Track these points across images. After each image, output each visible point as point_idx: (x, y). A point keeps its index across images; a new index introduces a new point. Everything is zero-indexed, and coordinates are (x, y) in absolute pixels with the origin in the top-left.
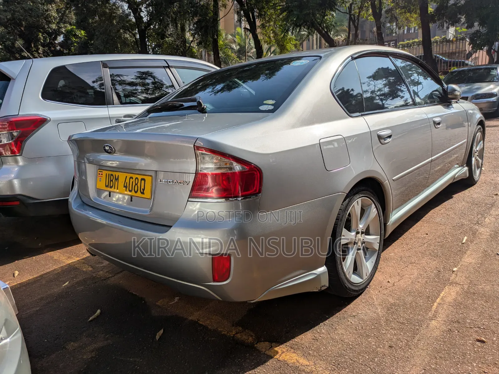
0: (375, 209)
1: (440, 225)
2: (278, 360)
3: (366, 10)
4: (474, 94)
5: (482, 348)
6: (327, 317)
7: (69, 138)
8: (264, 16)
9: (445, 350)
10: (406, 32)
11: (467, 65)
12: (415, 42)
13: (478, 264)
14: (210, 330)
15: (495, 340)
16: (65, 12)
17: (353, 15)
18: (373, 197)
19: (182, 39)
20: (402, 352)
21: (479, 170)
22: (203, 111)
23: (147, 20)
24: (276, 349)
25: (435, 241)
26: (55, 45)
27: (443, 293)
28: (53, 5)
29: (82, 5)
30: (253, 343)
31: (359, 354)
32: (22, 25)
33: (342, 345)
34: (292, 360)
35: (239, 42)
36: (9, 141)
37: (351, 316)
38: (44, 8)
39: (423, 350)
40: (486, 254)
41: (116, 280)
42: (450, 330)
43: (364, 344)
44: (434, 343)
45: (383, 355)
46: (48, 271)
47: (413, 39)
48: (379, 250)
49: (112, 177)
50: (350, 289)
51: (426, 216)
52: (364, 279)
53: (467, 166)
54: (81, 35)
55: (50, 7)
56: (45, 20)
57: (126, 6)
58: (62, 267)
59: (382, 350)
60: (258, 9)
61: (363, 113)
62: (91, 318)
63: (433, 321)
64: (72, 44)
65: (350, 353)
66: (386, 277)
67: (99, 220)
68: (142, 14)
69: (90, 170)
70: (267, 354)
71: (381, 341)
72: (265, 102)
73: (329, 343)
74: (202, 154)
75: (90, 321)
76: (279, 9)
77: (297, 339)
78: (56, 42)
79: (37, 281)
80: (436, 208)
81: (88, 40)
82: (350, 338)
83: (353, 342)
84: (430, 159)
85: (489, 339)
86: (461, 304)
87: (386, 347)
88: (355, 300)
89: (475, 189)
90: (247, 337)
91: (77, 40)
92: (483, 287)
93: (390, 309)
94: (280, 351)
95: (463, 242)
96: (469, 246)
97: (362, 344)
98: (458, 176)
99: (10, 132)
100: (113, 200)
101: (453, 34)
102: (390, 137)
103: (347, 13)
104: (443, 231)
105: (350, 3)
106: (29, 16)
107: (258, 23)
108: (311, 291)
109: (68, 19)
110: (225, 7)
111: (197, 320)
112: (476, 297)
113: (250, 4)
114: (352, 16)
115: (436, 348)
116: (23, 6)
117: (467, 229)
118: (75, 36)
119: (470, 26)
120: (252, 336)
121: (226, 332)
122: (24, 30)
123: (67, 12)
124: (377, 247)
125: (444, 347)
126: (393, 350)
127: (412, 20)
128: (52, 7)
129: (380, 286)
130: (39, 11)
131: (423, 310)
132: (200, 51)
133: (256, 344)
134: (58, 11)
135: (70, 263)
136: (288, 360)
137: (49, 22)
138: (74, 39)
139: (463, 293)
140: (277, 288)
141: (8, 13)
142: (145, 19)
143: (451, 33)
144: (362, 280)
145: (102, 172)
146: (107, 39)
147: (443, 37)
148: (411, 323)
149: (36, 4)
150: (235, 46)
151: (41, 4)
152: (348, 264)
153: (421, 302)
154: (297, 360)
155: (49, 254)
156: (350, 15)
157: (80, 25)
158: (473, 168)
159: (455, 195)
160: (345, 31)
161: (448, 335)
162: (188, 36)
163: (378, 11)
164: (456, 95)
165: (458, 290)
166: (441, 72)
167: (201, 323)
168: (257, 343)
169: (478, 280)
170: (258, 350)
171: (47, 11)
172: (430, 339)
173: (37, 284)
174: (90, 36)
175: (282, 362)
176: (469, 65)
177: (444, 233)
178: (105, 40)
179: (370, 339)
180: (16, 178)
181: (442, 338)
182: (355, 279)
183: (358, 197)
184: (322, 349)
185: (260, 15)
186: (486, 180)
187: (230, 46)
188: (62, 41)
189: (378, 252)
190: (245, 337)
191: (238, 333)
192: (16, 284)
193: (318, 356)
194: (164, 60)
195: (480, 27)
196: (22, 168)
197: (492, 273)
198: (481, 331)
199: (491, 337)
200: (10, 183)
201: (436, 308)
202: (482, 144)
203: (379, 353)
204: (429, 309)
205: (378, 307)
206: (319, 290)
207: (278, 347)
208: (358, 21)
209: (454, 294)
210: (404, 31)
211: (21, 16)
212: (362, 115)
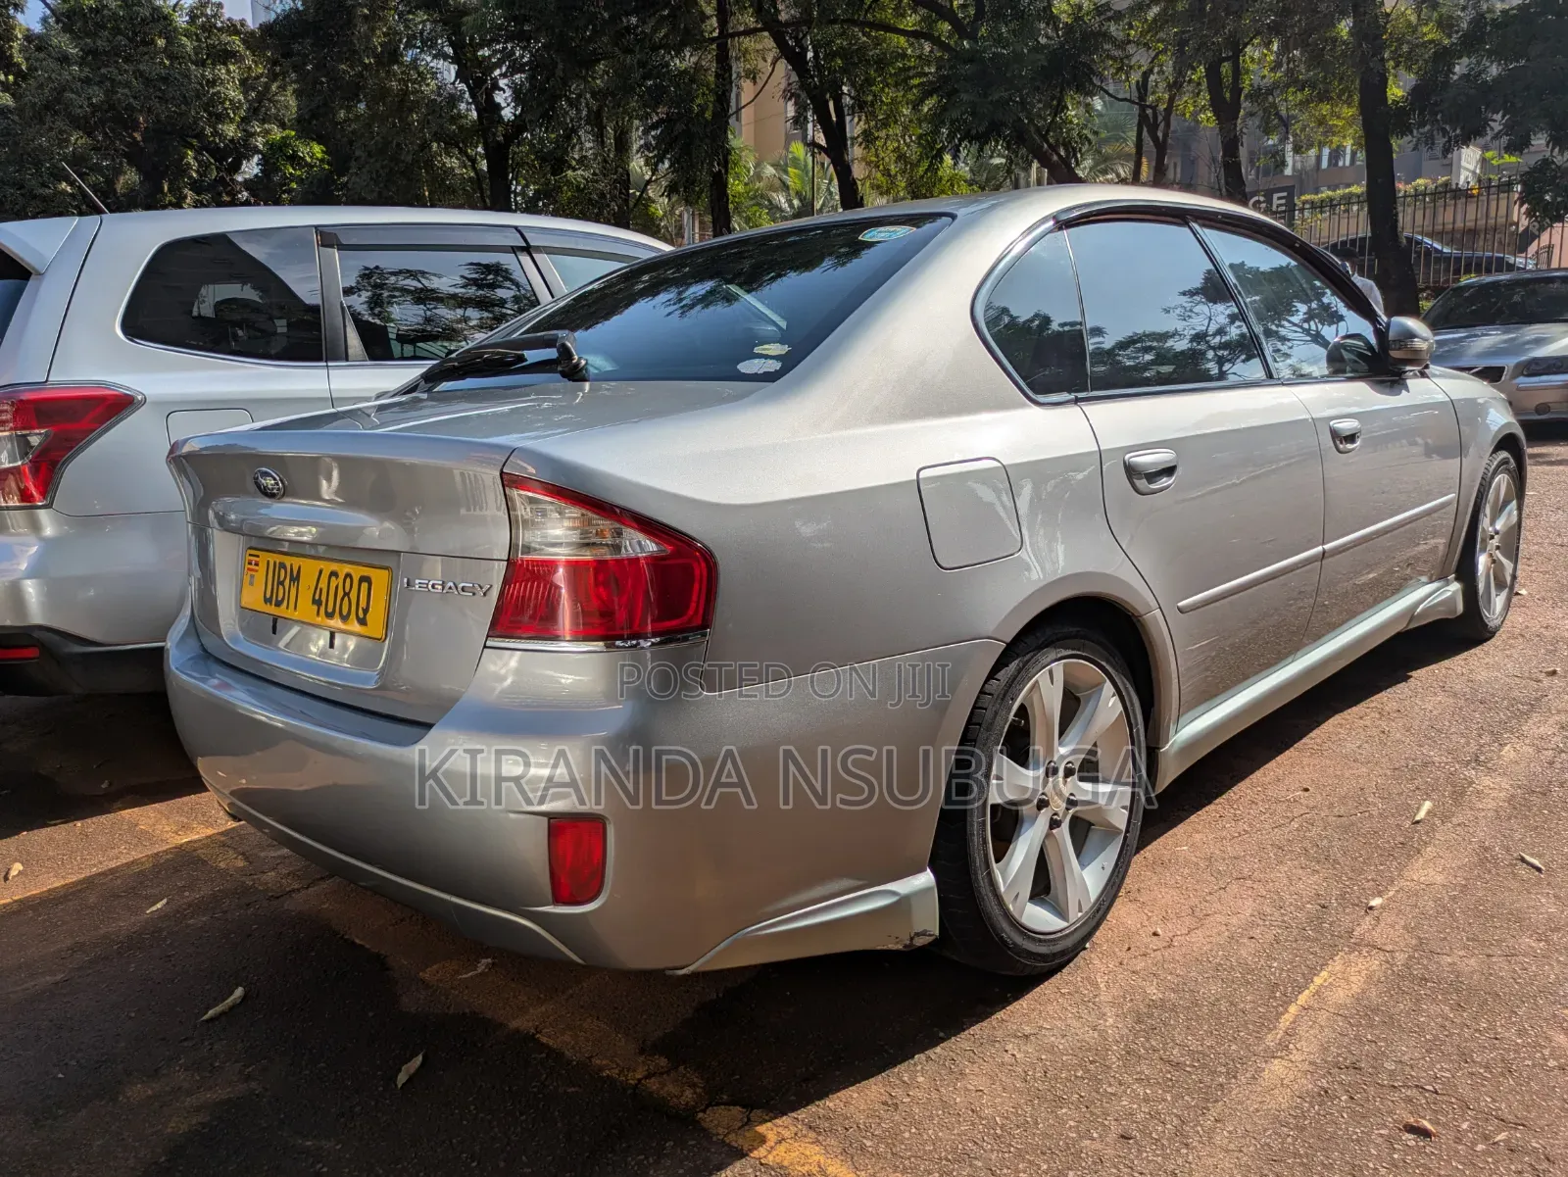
0: (1116, 698)
1: (1353, 764)
2: (762, 1164)
3: (1193, 92)
4: (1523, 358)
5: (1420, 1153)
6: (941, 1034)
7: (171, 452)
8: (872, 105)
9: (1296, 1155)
10: (1325, 164)
11: (1511, 267)
12: (1351, 195)
13: (1455, 890)
14: (569, 1062)
15: (1466, 1131)
16: (267, 87)
17: (1150, 107)
18: (1108, 662)
19: (615, 173)
20: (1158, 1155)
21: (1504, 594)
22: (575, 374)
23: (515, 115)
24: (761, 1129)
25: (1327, 812)
26: (233, 189)
27: (1324, 974)
28: (232, 68)
29: (316, 68)
30: (694, 1107)
31: (1020, 1155)
32: (135, 126)
33: (973, 1124)
34: (803, 1165)
35: (799, 187)
36: (15, 461)
37: (1016, 1037)
38: (203, 76)
39: (1227, 1151)
40: (1484, 857)
41: (315, 899)
42: (1326, 1092)
43: (1041, 1125)
44: (1265, 1130)
45: (1094, 1163)
46: (113, 864)
47: (1348, 186)
48: (1127, 831)
49: (283, 571)
50: (1016, 947)
51: (1311, 735)
52: (1072, 921)
53: (1457, 579)
54: (311, 157)
55: (223, 71)
56: (205, 111)
57: (449, 72)
58: (157, 854)
59: (1097, 1145)
60: (853, 85)
61: (1081, 395)
62: (211, 1013)
63: (1276, 1061)
64: (285, 185)
65: (992, 1151)
66: (1149, 918)
67: (263, 715)
68: (499, 98)
69: (225, 550)
70: (729, 1145)
71: (1098, 1117)
72: (757, 350)
73: (931, 1118)
74: (532, 501)
75: (207, 1021)
76: (915, 86)
77: (833, 1102)
78: (240, 179)
79: (73, 894)
80: (1349, 711)
81: (331, 172)
82: (1002, 1104)
83: (1007, 1118)
84: (1320, 549)
85: (1445, 1125)
86: (1376, 1010)
87: (1112, 1137)
88: (1039, 985)
89: (1487, 654)
90: (679, 1090)
91: (299, 173)
92: (1456, 959)
93: (1147, 1019)
94: (771, 1137)
95: (1418, 818)
96: (1434, 830)
97: (1037, 1123)
98: (1425, 610)
99: (19, 433)
100: (311, 652)
101: (1474, 172)
102: (1169, 471)
103: (1133, 102)
104: (1358, 783)
105: (1144, 69)
106: (159, 98)
107: (854, 127)
108: (879, 948)
109: (276, 108)
110: (754, 78)
111: (533, 1031)
112: (1429, 992)
113: (829, 69)
114: (1149, 111)
115: (1271, 1148)
116: (142, 67)
117: (1438, 779)
118: (295, 160)
119: (1518, 145)
120: (693, 1086)
121: (617, 1071)
122: (143, 141)
123: (274, 88)
124: (1120, 819)
125: (1294, 1144)
126: (1130, 1149)
127: (1337, 126)
128: (228, 72)
129: (1127, 947)
130: (190, 83)
131: (1251, 1027)
132: (677, 212)
133: (704, 1111)
134: (245, 84)
135: (182, 845)
136: (792, 1164)
137: (220, 118)
138: (291, 170)
139: (1387, 978)
140: (760, 933)
141: (96, 88)
142: (507, 113)
143: (1467, 170)
144: (1065, 924)
145: (258, 556)
146: (387, 170)
147: (1442, 179)
148: (1204, 1066)
149: (180, 64)
150: (783, 200)
151: (195, 63)
152: (1014, 870)
153: (1247, 999)
154: (819, 1167)
155: (126, 813)
156: (1143, 108)
157: (309, 125)
158: (1481, 586)
159: (1419, 671)
160: (1127, 157)
161: (1317, 1107)
162: (637, 165)
163: (1228, 95)
164: (1417, 351)
165: (1374, 967)
166: (1427, 288)
167: (544, 1040)
168: (707, 1107)
169: (1445, 938)
170: (704, 1130)
171: (212, 83)
172: (1255, 1119)
173: (70, 903)
174: (340, 159)
175: (773, 1169)
176: (1519, 268)
177: (1362, 789)
178: (381, 171)
179: (1064, 1111)
180: (31, 574)
181: (1295, 1117)
182: (1038, 918)
183: (1053, 655)
184: (907, 1135)
185: (860, 105)
186: (1527, 627)
187: (769, 201)
188: (256, 176)
189: (1125, 838)
190: (671, 1088)
191: (654, 1075)
192: (9, 900)
193: (889, 1156)
194: (516, 228)
195: (1552, 151)
196: (49, 544)
197: (1492, 917)
198: (1425, 1097)
199: (1454, 1119)
200: (15, 592)
201: (1294, 1022)
202: (1515, 512)
203: (1083, 1155)
204: (1267, 1023)
205: (1107, 1010)
206: (905, 946)
207: (769, 1124)
208: (1168, 125)
209: (1357, 983)
210: (1319, 158)
211: (135, 98)
212: (1077, 401)
